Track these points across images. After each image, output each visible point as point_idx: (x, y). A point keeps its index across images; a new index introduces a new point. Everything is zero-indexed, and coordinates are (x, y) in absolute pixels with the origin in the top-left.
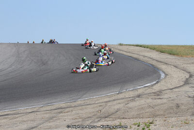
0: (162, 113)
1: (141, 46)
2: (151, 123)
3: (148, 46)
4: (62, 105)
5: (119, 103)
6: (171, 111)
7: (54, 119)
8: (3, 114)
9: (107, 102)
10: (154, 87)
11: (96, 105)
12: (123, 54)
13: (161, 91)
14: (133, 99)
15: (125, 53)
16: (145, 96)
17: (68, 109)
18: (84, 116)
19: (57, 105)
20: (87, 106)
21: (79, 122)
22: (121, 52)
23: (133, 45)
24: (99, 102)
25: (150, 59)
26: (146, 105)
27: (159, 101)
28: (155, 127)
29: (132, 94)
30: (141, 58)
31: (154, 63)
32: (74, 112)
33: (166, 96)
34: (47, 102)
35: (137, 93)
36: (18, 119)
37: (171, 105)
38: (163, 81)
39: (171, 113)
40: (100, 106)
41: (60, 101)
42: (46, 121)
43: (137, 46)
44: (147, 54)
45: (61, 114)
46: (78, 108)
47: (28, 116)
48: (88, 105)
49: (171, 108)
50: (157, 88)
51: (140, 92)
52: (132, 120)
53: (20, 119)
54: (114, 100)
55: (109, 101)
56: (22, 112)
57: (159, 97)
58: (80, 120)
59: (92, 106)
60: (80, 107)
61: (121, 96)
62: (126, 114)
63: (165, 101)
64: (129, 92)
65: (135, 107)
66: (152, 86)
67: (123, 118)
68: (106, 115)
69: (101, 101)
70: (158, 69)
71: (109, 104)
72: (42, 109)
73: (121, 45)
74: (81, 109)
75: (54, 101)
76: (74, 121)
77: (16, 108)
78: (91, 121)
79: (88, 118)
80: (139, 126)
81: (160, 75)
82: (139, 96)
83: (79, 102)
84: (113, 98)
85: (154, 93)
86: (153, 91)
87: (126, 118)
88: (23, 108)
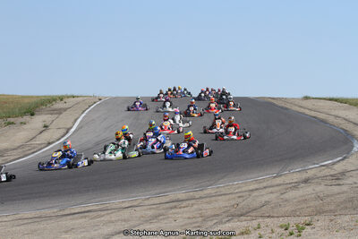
0: (333, 208)
1: (336, 100)
2: (308, 225)
3: (347, 99)
4: (181, 195)
5: (272, 193)
6: (349, 205)
7: (161, 217)
8: (83, 210)
9: (252, 190)
10: (335, 167)
11: (234, 196)
12: (304, 114)
13: (343, 173)
14: (295, 186)
15: (307, 112)
16: (316, 180)
17: (187, 202)
18: (209, 213)
19: (172, 196)
20: (220, 198)
21: (197, 222)
22: (302, 110)
23: (325, 99)
24: (240, 190)
25: (344, 122)
26: (313, 196)
27: (336, 189)
28: (312, 231)
29: (296, 177)
30: (331, 119)
31: (349, 127)
32: (195, 207)
33: (349, 181)
34: (158, 191)
35: (304, 176)
36: (102, 219)
37: (352, 195)
38: (354, 157)
39: (347, 208)
40: (239, 197)
41: (179, 190)
42: (146, 221)
43: (331, 100)
44: (342, 113)
45: (173, 211)
46: (204, 200)
47: (121, 213)
48: (221, 195)
49: (351, 200)
50: (339, 168)
51: (310, 174)
52: (281, 219)
53: (106, 218)
54: (265, 188)
55: (257, 189)
56: (114, 206)
57: (338, 182)
58: (200, 219)
59: (227, 197)
60: (208, 199)
61: (278, 181)
62: (275, 210)
63: (345, 188)
64: (293, 174)
65: (295, 198)
66: (334, 164)
67: (268, 217)
68: (244, 211)
69: (244, 189)
70: (353, 136)
71: (255, 193)
72: (147, 202)
73: (306, 98)
74: (207, 203)
75: (170, 189)
76: (190, 221)
77: (106, 200)
78: (215, 221)
79: (215, 216)
80: (286, 229)
81: (353, 146)
82: (306, 181)
83: (209, 191)
84: (265, 184)
85: (331, 176)
86: (332, 173)
87: (273, 217)
88: (117, 200)
